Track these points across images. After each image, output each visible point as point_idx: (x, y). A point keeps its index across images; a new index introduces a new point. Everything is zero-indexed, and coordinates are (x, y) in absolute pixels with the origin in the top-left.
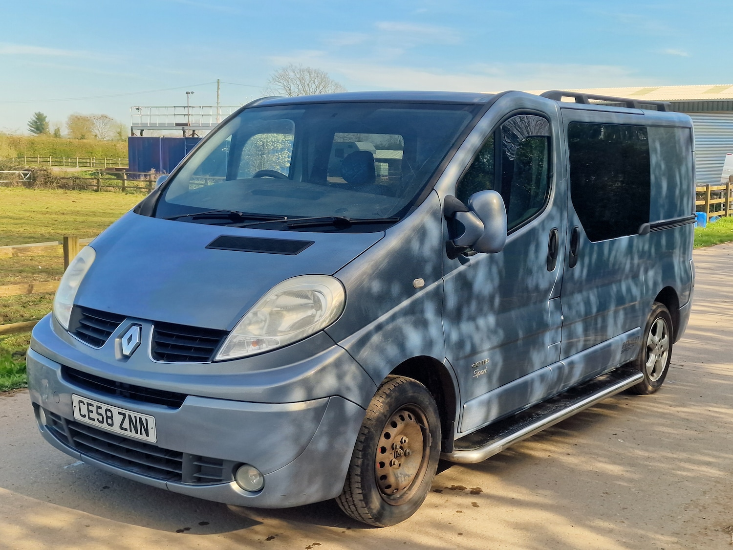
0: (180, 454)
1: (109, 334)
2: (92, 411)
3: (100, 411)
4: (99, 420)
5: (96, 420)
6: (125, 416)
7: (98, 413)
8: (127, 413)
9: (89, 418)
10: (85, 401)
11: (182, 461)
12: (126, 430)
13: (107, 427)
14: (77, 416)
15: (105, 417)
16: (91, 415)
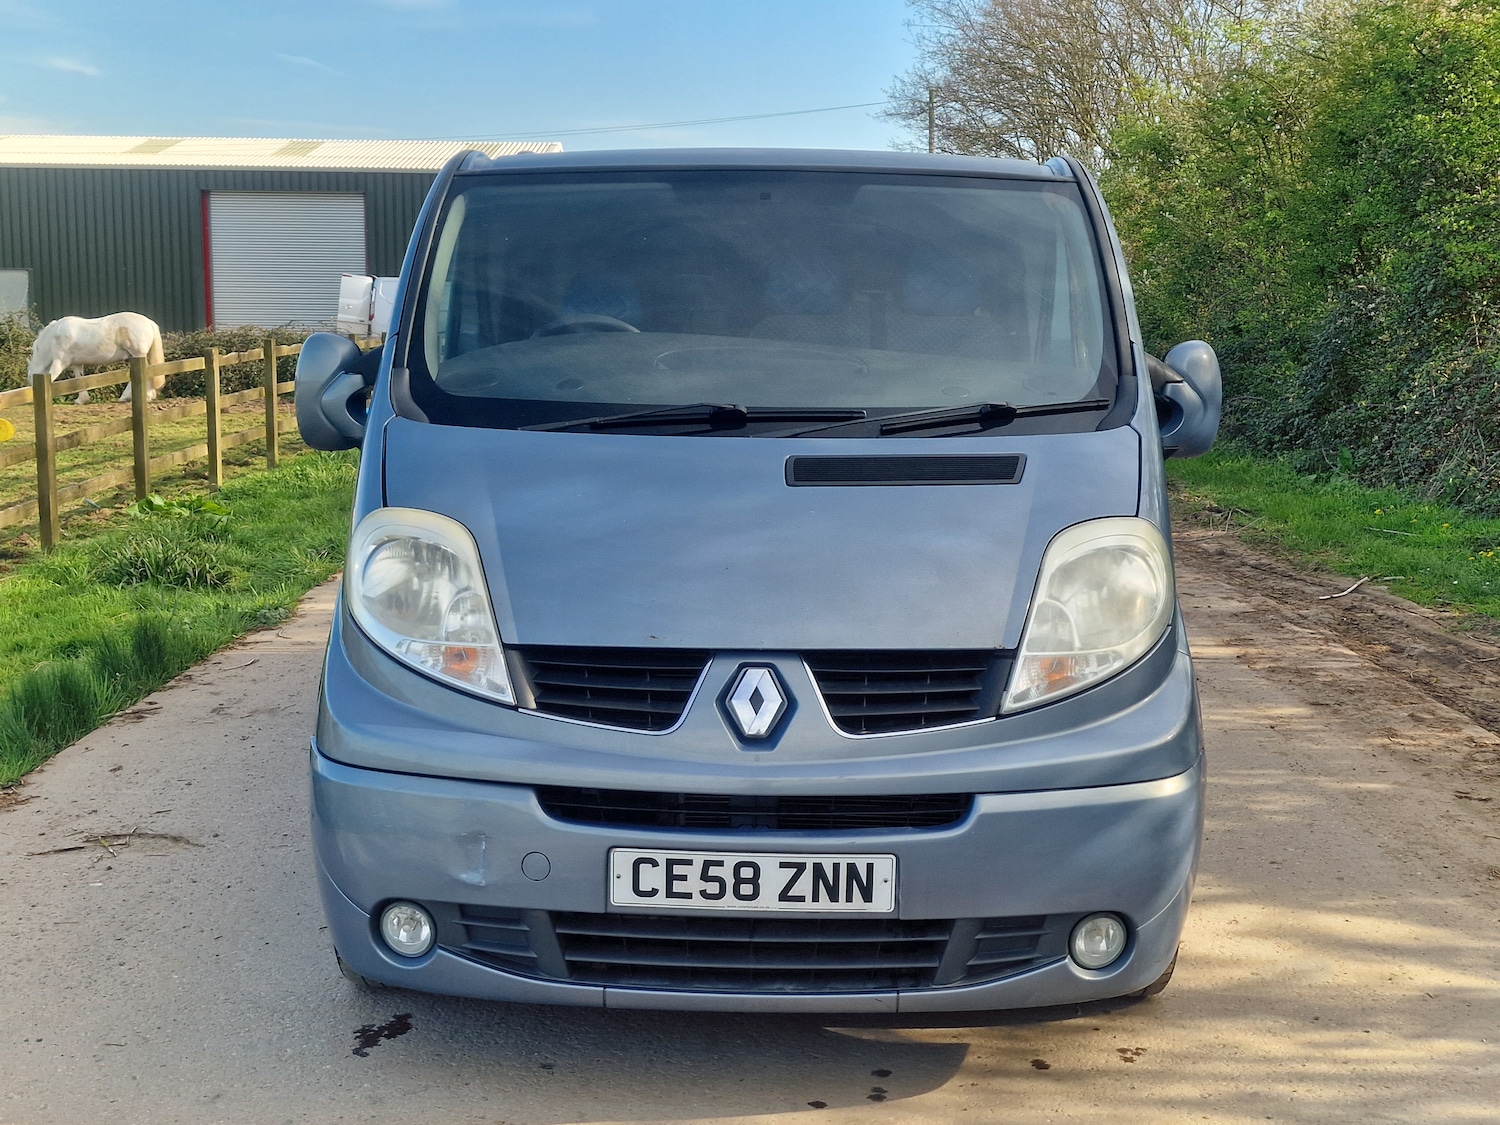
0: (944, 925)
1: (684, 697)
2: (683, 878)
3: (713, 871)
4: (708, 892)
5: (696, 896)
6: (801, 868)
7: (705, 877)
8: (809, 861)
9: (670, 894)
10: (661, 857)
11: (946, 938)
12: (801, 899)
13: (729, 904)
14: (622, 896)
15: (730, 882)
16: (678, 886)
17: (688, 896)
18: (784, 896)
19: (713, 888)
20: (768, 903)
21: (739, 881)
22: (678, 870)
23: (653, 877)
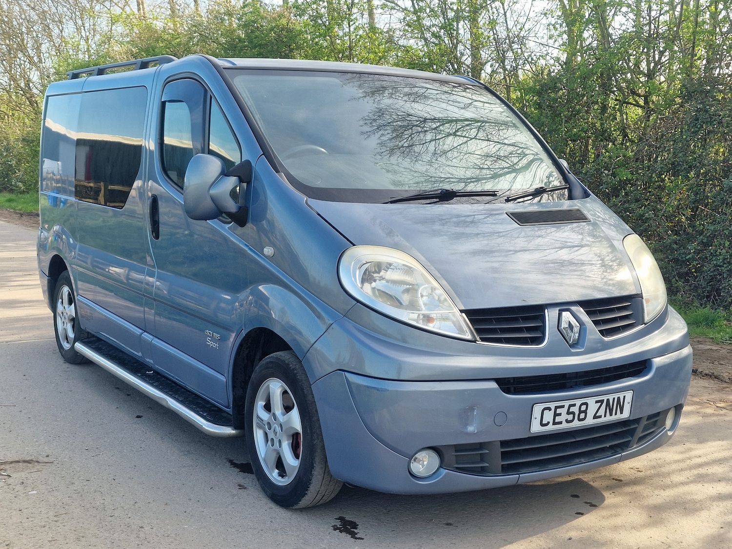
2: (560, 414)
3: (572, 409)
4: (569, 420)
5: (564, 422)
6: (602, 402)
7: (568, 413)
8: (605, 398)
9: (554, 423)
10: (552, 405)
11: (637, 426)
12: (600, 417)
13: (576, 424)
14: (536, 428)
15: (577, 413)
16: (558, 419)
17: (561, 423)
18: (595, 417)
19: (570, 417)
20: (590, 421)
21: (580, 412)
22: (559, 411)
23: (549, 416)
